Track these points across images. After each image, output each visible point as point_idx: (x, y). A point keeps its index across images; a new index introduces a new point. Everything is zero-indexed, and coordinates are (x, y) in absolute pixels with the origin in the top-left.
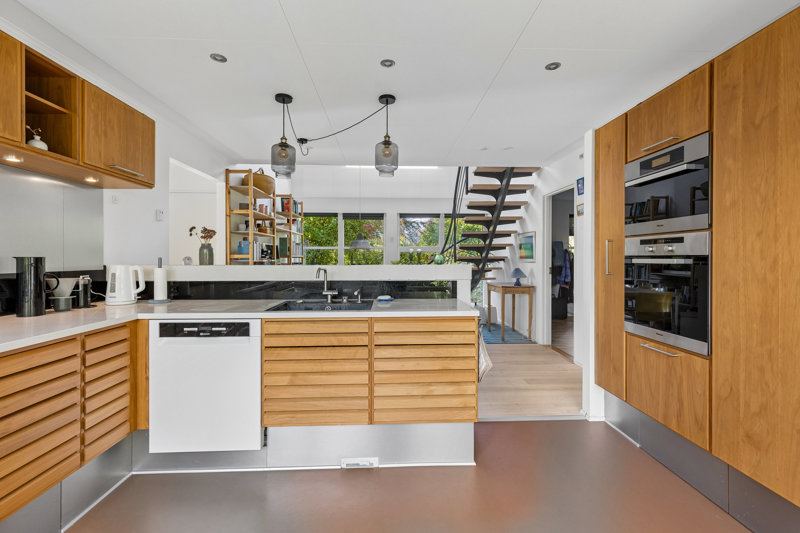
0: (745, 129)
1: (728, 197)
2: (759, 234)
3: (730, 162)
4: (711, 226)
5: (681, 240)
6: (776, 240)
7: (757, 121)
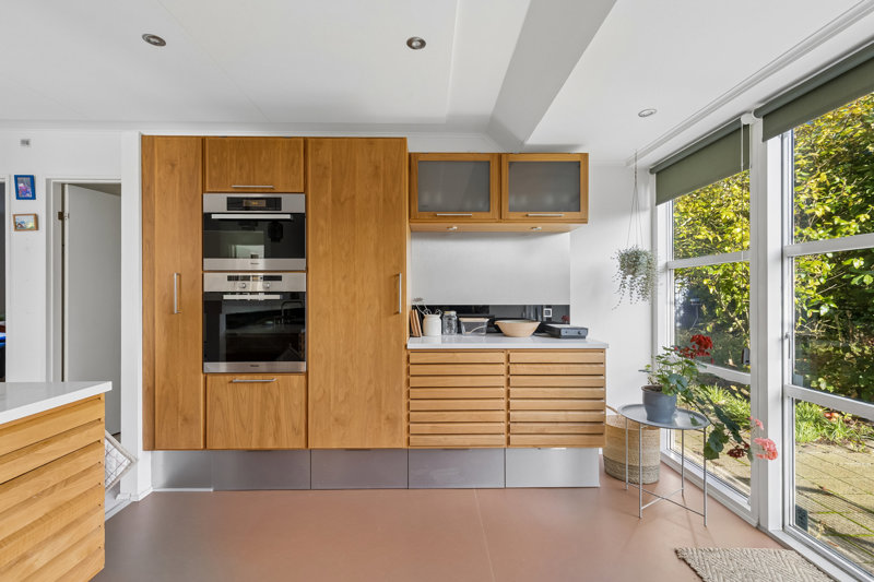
0: (333, 201)
1: (321, 248)
2: (344, 277)
3: (322, 223)
4: (307, 268)
5: (279, 278)
6: (355, 281)
7: (342, 200)
